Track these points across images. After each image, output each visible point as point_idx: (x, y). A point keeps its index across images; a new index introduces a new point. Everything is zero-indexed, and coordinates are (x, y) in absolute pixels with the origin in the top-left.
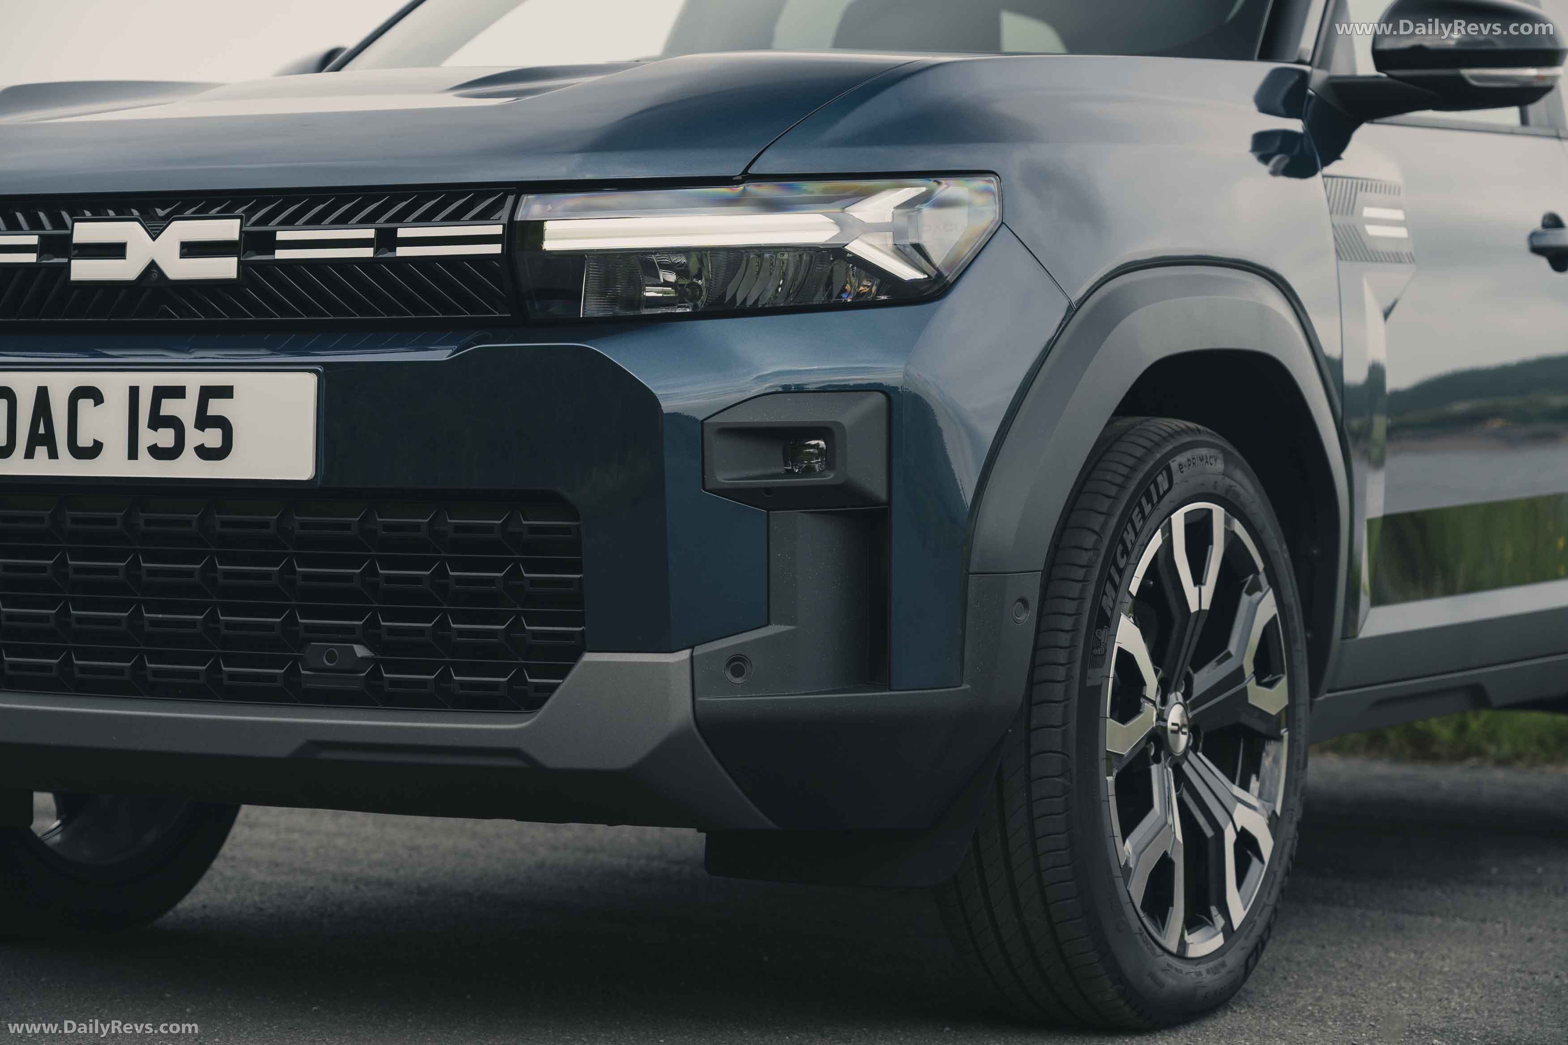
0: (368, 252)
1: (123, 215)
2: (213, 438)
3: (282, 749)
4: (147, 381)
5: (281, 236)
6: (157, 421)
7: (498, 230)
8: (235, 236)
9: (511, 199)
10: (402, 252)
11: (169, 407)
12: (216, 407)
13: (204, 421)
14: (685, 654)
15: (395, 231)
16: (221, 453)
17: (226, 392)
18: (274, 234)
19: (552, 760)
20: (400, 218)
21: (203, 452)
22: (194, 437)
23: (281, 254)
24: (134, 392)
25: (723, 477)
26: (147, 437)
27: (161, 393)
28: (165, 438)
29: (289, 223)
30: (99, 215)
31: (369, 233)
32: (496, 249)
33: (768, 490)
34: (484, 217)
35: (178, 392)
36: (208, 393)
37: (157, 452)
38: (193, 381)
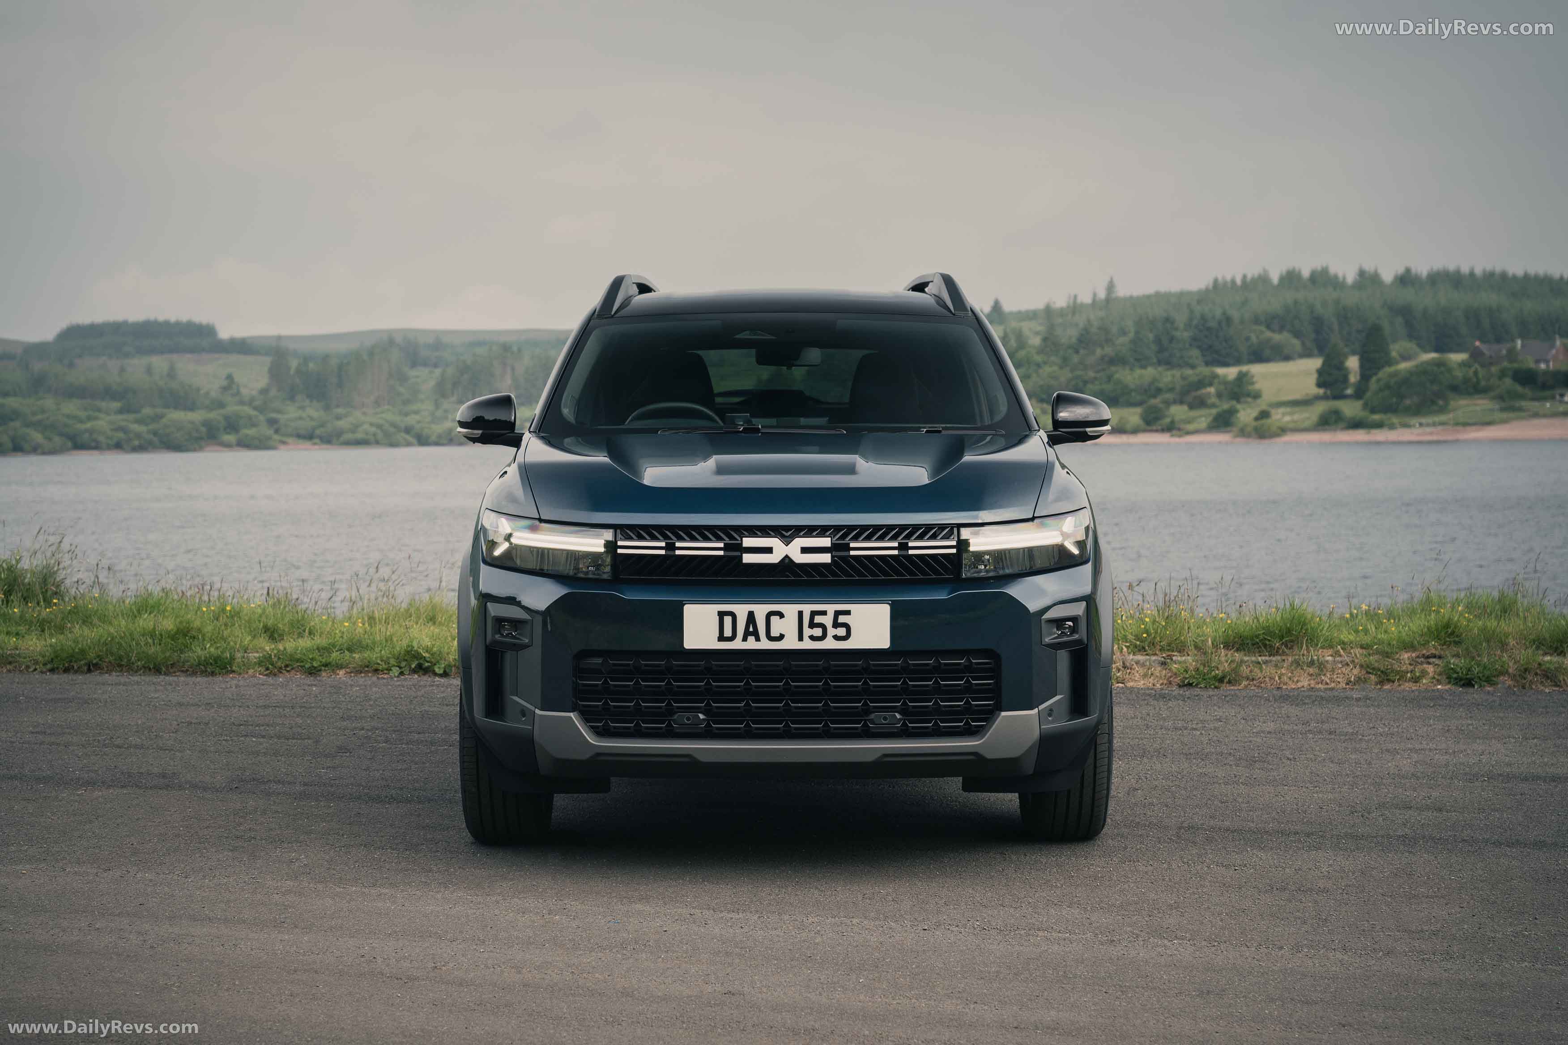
0: (896, 552)
1: (767, 535)
2: (842, 632)
3: (870, 758)
4: (807, 609)
5: (852, 545)
6: (812, 625)
7: (954, 543)
8: (829, 545)
9: (955, 530)
10: (911, 552)
11: (818, 619)
12: (842, 619)
13: (836, 625)
14: (1036, 710)
15: (907, 543)
16: (846, 638)
17: (848, 613)
18: (849, 544)
19: (989, 755)
20: (908, 537)
21: (837, 638)
22: (831, 632)
23: (852, 553)
24: (800, 614)
25: (1047, 640)
26: (807, 632)
27: (814, 614)
28: (818, 632)
29: (855, 538)
30: (754, 535)
31: (896, 544)
32: (954, 551)
33: (1059, 643)
34: (947, 537)
35: (824, 613)
36: (837, 613)
37: (813, 638)
38: (831, 608)
